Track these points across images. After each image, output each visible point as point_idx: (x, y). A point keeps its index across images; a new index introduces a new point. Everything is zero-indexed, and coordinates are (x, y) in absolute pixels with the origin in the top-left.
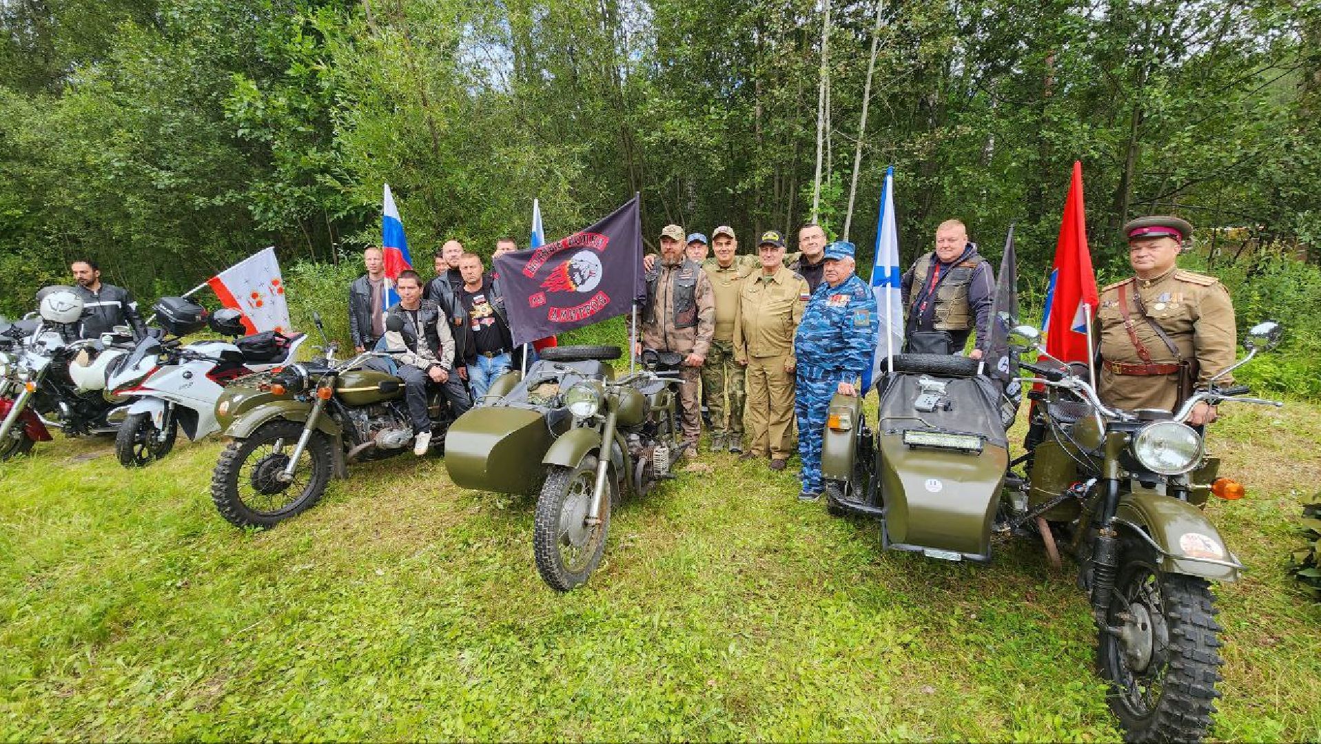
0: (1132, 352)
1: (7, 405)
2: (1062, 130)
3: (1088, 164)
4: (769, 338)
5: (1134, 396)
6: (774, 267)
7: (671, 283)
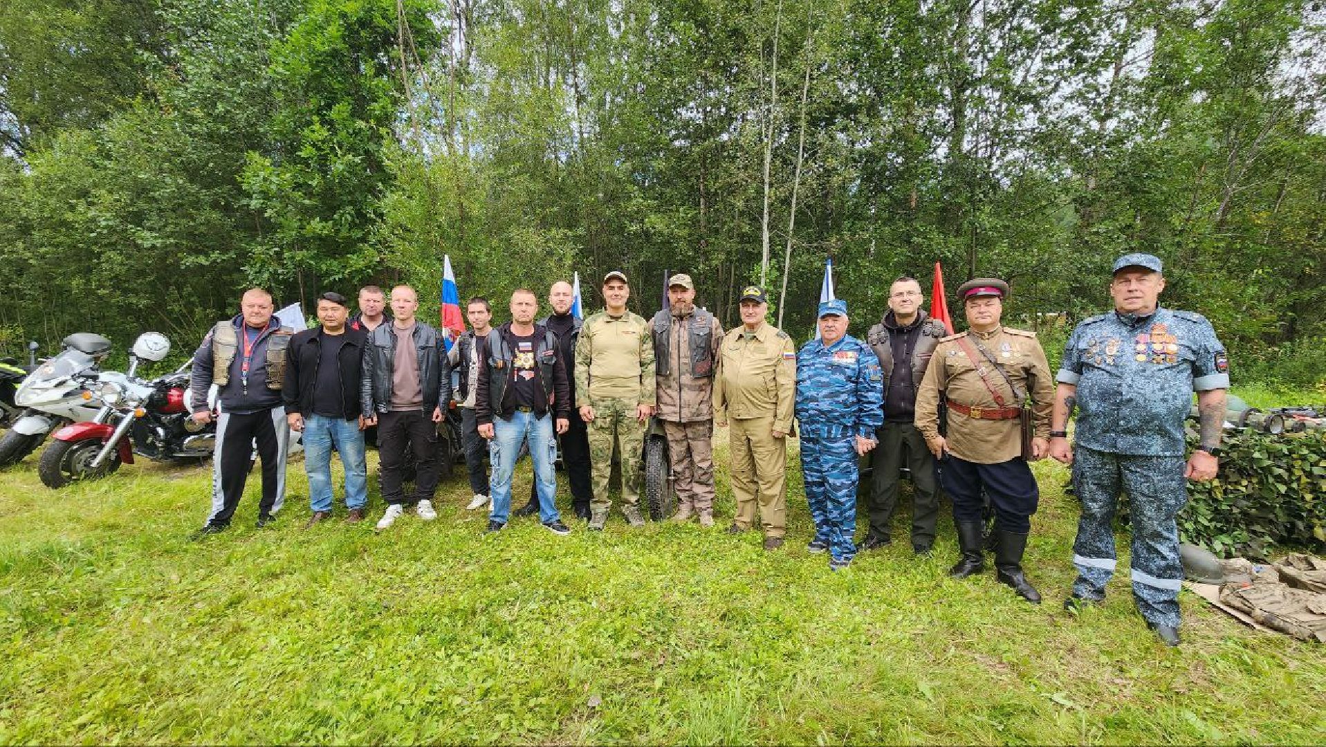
0: (990, 398)
1: (110, 429)
2: (925, 238)
3: (944, 262)
4: (750, 397)
5: (989, 438)
6: (757, 324)
7: (685, 335)
